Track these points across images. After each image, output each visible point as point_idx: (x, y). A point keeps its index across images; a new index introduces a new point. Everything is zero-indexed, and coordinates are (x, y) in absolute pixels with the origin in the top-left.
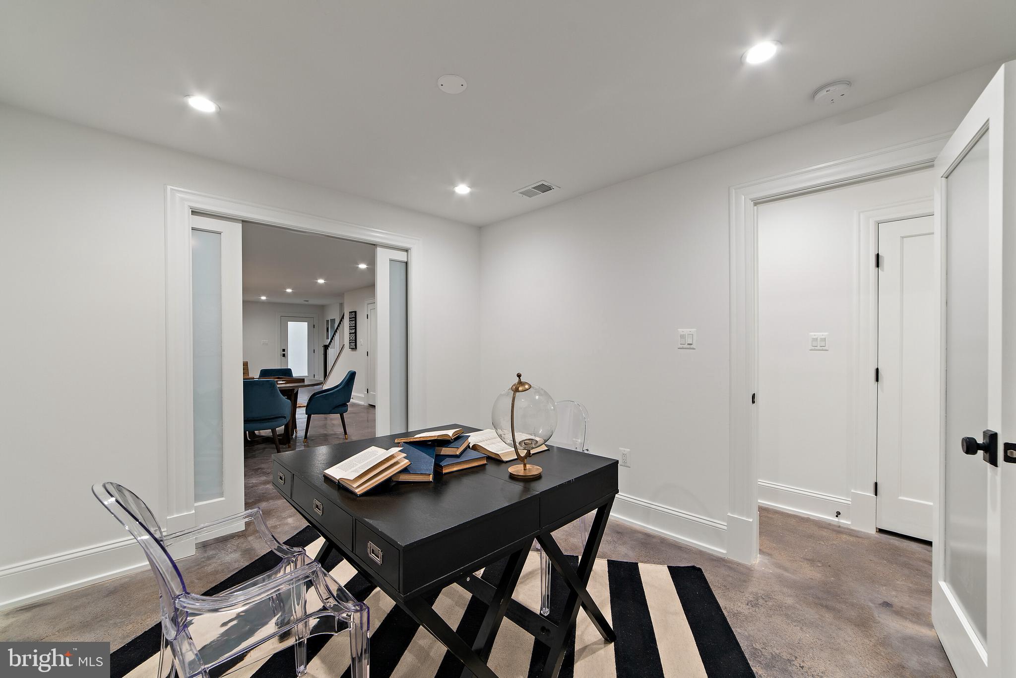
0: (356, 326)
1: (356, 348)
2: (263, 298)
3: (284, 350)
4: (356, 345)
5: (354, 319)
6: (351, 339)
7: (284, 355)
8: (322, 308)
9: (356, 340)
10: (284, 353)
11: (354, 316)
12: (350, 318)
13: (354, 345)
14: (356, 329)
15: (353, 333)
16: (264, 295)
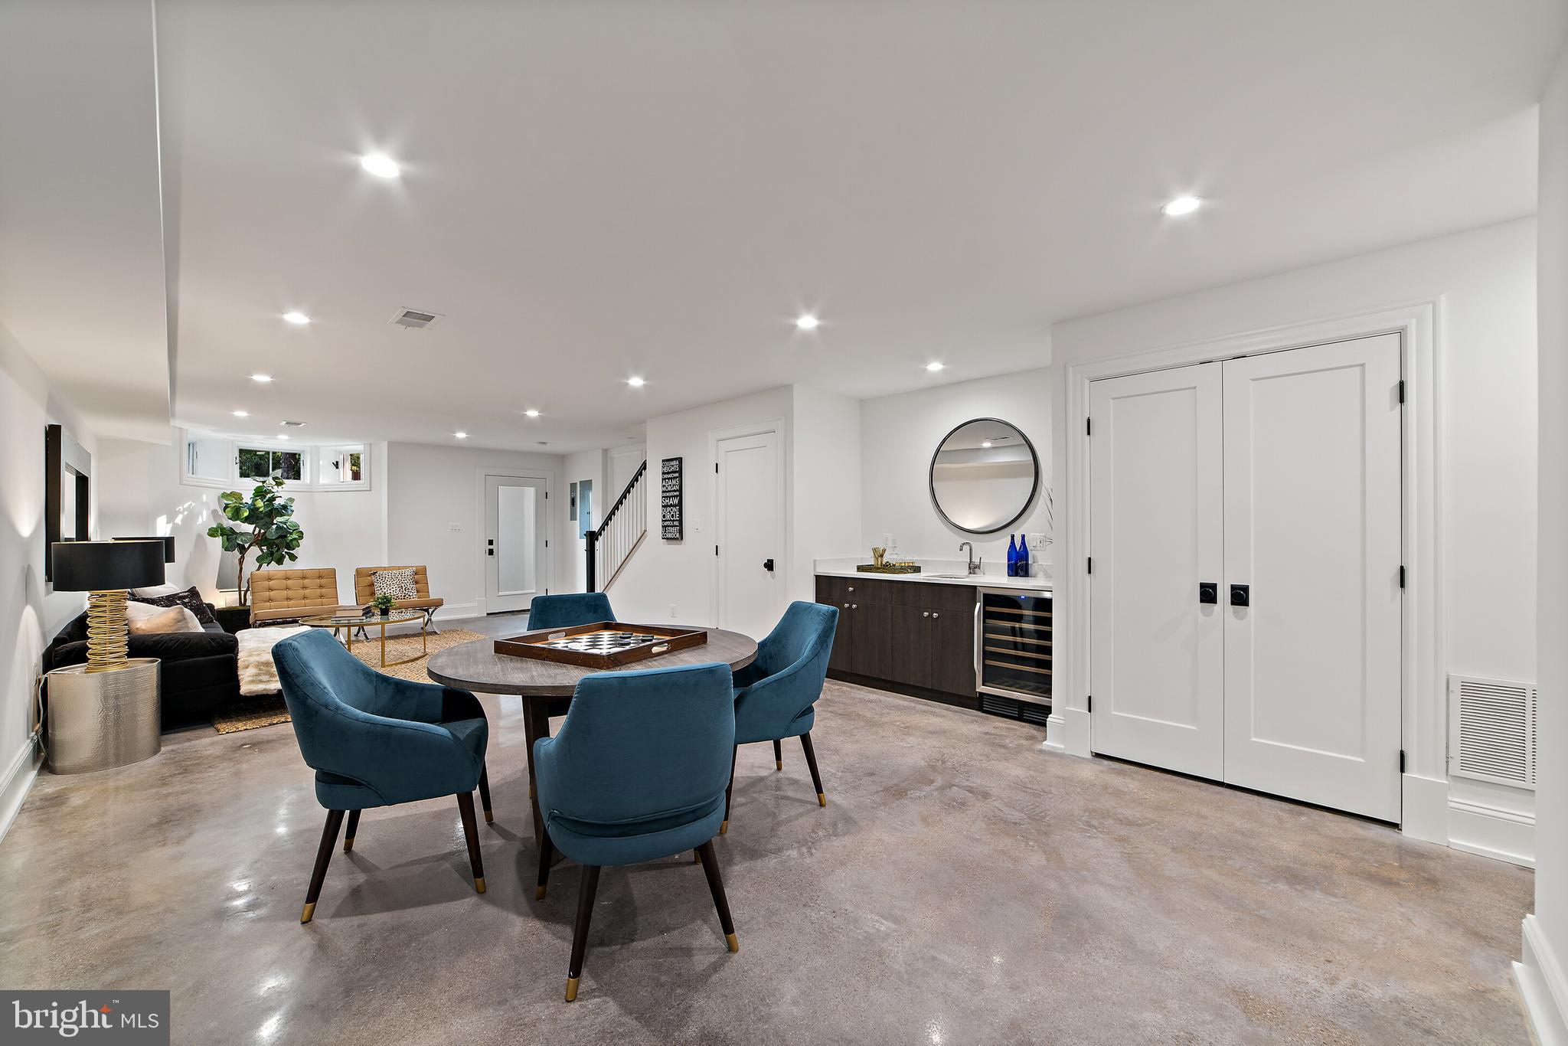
0: (680, 490)
1: (682, 539)
2: (461, 435)
3: (491, 542)
4: (681, 532)
5: (677, 475)
6: (668, 517)
7: (491, 552)
8: (562, 459)
9: (681, 521)
10: (491, 547)
11: (674, 470)
12: (663, 473)
13: (674, 527)
14: (681, 496)
15: (675, 506)
16: (461, 428)
